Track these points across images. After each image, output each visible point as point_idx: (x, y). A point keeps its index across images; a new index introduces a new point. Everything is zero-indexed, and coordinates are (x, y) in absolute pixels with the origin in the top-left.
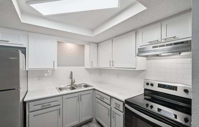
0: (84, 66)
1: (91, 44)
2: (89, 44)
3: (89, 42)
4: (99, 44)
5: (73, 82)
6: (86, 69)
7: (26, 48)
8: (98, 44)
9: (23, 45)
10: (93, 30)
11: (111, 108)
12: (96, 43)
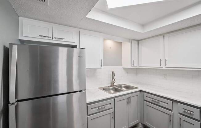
0: (122, 65)
1: (133, 41)
2: (130, 42)
3: (130, 39)
4: (140, 42)
5: (114, 82)
6: (124, 68)
7: (77, 46)
8: (138, 41)
9: (74, 42)
10: (143, 26)
11: (173, 113)
12: (136, 40)
